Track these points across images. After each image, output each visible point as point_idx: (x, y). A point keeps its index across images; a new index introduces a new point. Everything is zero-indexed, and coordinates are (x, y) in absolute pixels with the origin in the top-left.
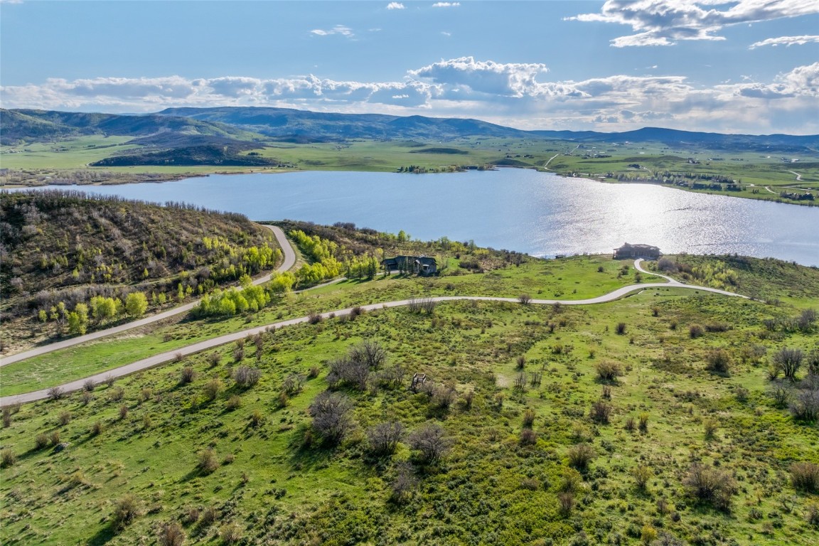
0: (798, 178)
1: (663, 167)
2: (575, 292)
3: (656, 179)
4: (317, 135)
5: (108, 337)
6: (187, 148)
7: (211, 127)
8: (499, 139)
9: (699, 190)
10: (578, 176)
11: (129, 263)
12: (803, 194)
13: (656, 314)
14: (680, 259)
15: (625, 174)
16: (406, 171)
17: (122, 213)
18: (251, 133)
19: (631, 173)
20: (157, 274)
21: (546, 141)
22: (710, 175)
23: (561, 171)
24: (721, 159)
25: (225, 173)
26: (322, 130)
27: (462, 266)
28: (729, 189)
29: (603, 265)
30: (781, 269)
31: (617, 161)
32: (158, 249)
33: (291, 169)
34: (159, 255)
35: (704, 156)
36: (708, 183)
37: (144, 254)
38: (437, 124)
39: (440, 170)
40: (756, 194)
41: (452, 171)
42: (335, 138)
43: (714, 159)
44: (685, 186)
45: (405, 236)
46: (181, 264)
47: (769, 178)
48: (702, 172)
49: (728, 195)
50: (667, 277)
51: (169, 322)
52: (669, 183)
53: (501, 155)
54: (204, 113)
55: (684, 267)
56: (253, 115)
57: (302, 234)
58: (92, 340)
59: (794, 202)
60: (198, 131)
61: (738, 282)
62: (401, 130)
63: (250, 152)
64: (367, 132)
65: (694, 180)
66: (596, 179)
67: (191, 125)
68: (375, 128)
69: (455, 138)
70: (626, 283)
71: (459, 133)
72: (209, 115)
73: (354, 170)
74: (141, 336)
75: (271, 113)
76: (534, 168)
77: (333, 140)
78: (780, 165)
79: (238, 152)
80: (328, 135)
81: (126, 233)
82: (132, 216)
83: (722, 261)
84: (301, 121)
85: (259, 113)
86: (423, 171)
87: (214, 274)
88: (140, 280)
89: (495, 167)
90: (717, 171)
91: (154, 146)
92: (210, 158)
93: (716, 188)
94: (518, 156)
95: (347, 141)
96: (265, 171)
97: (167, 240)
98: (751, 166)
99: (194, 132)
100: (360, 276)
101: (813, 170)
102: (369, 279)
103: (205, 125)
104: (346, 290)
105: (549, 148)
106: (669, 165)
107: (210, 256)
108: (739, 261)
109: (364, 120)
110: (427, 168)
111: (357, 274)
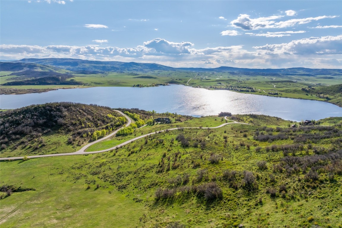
0: (274, 87)
1: (229, 83)
2: (211, 126)
3: (227, 88)
4: (92, 70)
6: (44, 78)
7: (47, 67)
8: (166, 71)
9: (242, 92)
10: (200, 87)
11: (93, 122)
12: (275, 93)
13: (232, 129)
14: (237, 116)
15: (217, 86)
16: (136, 86)
18: (64, 70)
19: (219, 86)
21: (185, 72)
22: (246, 86)
23: (193, 85)
24: (249, 79)
25: (64, 88)
26: (93, 68)
27: (176, 120)
28: (252, 91)
29: (216, 118)
30: (265, 118)
31: (213, 81)
32: (98, 118)
33: (90, 86)
34: (99, 120)
35: (243, 78)
36: (245, 89)
37: (95, 120)
38: (141, 66)
39: (149, 86)
40: (261, 93)
41: (153, 86)
42: (100, 72)
43: (247, 79)
44: (237, 91)
45: (155, 111)
46: (105, 122)
47: (265, 87)
48: (243, 85)
49: (251, 94)
50: (234, 121)
52: (232, 90)
53: (169, 79)
54: (41, 61)
55: (238, 118)
56: (63, 62)
57: (128, 112)
59: (272, 96)
60: (42, 69)
61: (253, 122)
62: (126, 68)
63: (71, 79)
64: (113, 69)
65: (240, 88)
66: (206, 88)
67: (38, 67)
68: (116, 67)
69: (149, 71)
70: (223, 123)
71: (150, 69)
72: (43, 62)
75: (71, 61)
76: (183, 84)
77: (100, 73)
78: (269, 81)
79: (66, 79)
80: (97, 70)
81: (88, 114)
82: (87, 109)
83: (248, 116)
84: (84, 64)
85: (65, 61)
86: (142, 86)
87: (115, 124)
90: (248, 85)
91: (24, 76)
92: (55, 82)
93: (247, 91)
94: (177, 80)
95: (106, 73)
98: (259, 82)
99: (40, 70)
100: (151, 124)
101: (279, 84)
102: (153, 125)
103: (44, 67)
104: (150, 128)
105: (186, 75)
106: (231, 83)
107: (111, 120)
108: (253, 116)
109: (110, 64)
110: (144, 85)
111: (149, 123)
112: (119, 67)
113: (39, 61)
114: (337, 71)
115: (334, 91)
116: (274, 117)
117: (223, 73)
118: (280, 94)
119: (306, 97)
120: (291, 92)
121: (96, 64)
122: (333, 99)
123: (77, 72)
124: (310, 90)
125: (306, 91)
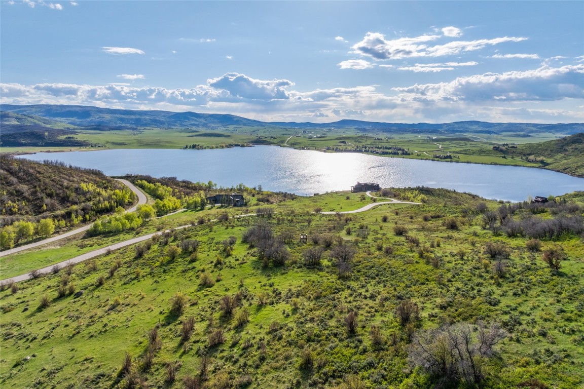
0: (440, 147)
1: (360, 142)
2: (342, 209)
3: (358, 149)
4: (115, 125)
5: (35, 248)
6: (13, 134)
7: (30, 119)
8: (249, 127)
9: (385, 155)
10: (309, 149)
11: (29, 201)
12: (446, 155)
13: (397, 214)
15: (338, 147)
16: (190, 148)
17: (15, 166)
18: (63, 124)
19: (342, 146)
20: (52, 209)
21: (281, 128)
22: (391, 146)
23: (296, 146)
24: (393, 138)
25: (49, 152)
26: (119, 122)
27: (259, 200)
28: (403, 154)
30: (448, 194)
31: (331, 140)
32: (48, 191)
33: (102, 148)
34: (50, 195)
35: (383, 136)
36: (390, 151)
37: (39, 195)
38: (205, 118)
39: (214, 147)
40: (419, 156)
41: (223, 147)
42: (129, 127)
43: (389, 138)
44: (377, 153)
45: (213, 184)
46: (68, 201)
47: (424, 148)
48: (385, 145)
49: (403, 158)
50: (391, 199)
51: (74, 238)
52: (366, 152)
53: (254, 137)
54: (22, 109)
55: (396, 194)
56: (63, 111)
57: (145, 183)
58: (24, 250)
59: (442, 160)
60: (18, 122)
62: (178, 122)
63: (67, 136)
64: (153, 123)
65: (381, 149)
67: (12, 117)
68: (159, 121)
69: (218, 127)
70: (368, 203)
71: (220, 124)
72: (26, 111)
73: (150, 148)
74: (58, 247)
75: (77, 109)
76: (278, 145)
77: (128, 129)
78: (427, 140)
79: (57, 136)
80: (123, 125)
81: (21, 181)
82: (23, 169)
83: (416, 190)
84: (102, 115)
85: (68, 109)
86: (202, 148)
87: (95, 207)
88: (40, 213)
89: (251, 144)
90: (393, 144)
92: (35, 141)
93: (395, 154)
94: (266, 138)
95: (140, 129)
96: (81, 150)
97: (53, 185)
98: (412, 141)
99: (15, 122)
100: (196, 207)
101: (447, 143)
102: (202, 209)
103: (24, 117)
104: (190, 216)
105: (284, 133)
106: (364, 141)
107: (88, 196)
108: (425, 191)
109: (150, 115)
110: (205, 146)
111: (192, 206)
112: (164, 120)
113: (19, 109)
114: (532, 126)
115: (551, 150)
116: (465, 193)
117: (347, 129)
118: (455, 157)
119: (503, 161)
120: (474, 153)
121: (124, 115)
122: (553, 163)
123: (87, 128)
124: (508, 149)
125: (502, 151)
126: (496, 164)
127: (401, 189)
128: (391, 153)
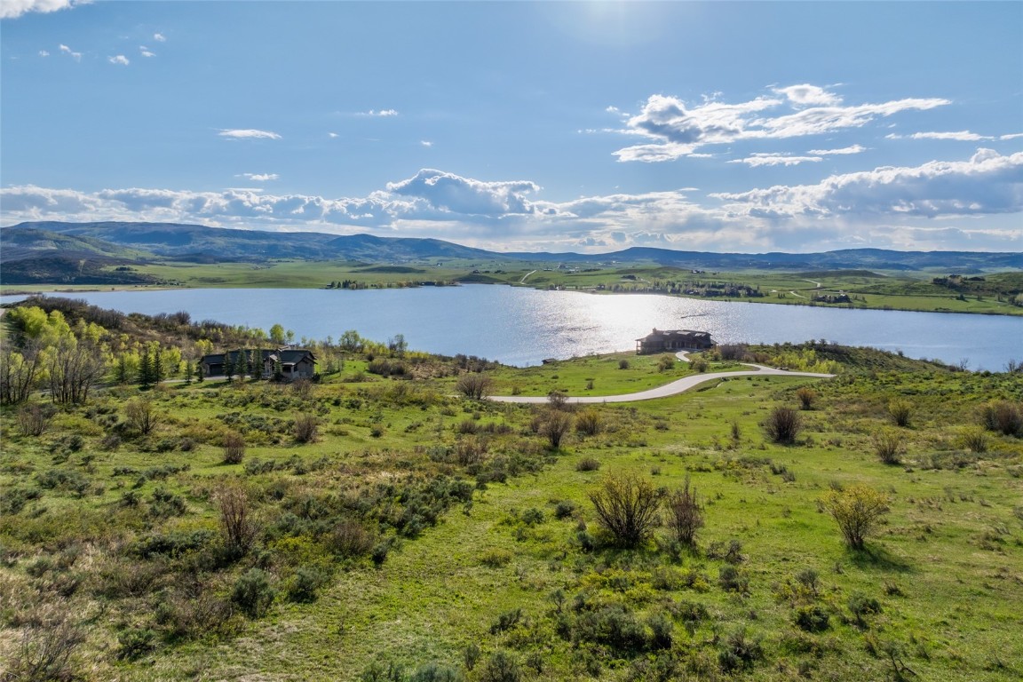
1: (662, 277)
3: (658, 289)
4: (228, 255)
8: (466, 260)
9: (713, 298)
10: (563, 289)
12: (837, 296)
15: (620, 285)
16: (339, 286)
19: (627, 284)
22: (722, 284)
23: (540, 285)
26: (239, 251)
28: (749, 295)
31: (608, 274)
33: (175, 287)
36: (721, 291)
39: (385, 286)
40: (782, 299)
42: (254, 258)
44: (695, 294)
47: (788, 286)
48: (711, 281)
52: (675, 292)
53: (467, 273)
56: (146, 232)
59: (831, 305)
62: (342, 251)
63: (119, 267)
64: (298, 252)
65: (705, 288)
66: (586, 291)
67: (50, 240)
68: (309, 249)
69: (411, 258)
71: (415, 254)
72: (81, 231)
75: (171, 229)
76: (507, 284)
77: (251, 261)
78: (793, 275)
80: (245, 255)
84: (210, 239)
85: (153, 229)
86: (362, 287)
89: (456, 282)
90: (728, 281)
93: (734, 295)
94: (487, 272)
95: (269, 262)
99: (51, 247)
101: (829, 278)
103: (70, 240)
106: (671, 275)
109: (295, 239)
110: (369, 285)
112: (317, 248)
117: (639, 263)
118: (856, 299)
120: (894, 291)
121: (249, 239)
124: (967, 284)
125: (953, 287)
126: (946, 311)
127: (768, 347)
128: (725, 294)
